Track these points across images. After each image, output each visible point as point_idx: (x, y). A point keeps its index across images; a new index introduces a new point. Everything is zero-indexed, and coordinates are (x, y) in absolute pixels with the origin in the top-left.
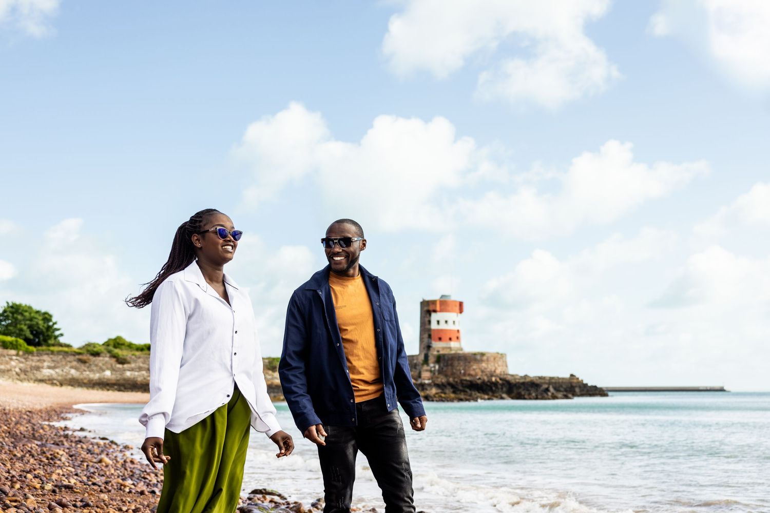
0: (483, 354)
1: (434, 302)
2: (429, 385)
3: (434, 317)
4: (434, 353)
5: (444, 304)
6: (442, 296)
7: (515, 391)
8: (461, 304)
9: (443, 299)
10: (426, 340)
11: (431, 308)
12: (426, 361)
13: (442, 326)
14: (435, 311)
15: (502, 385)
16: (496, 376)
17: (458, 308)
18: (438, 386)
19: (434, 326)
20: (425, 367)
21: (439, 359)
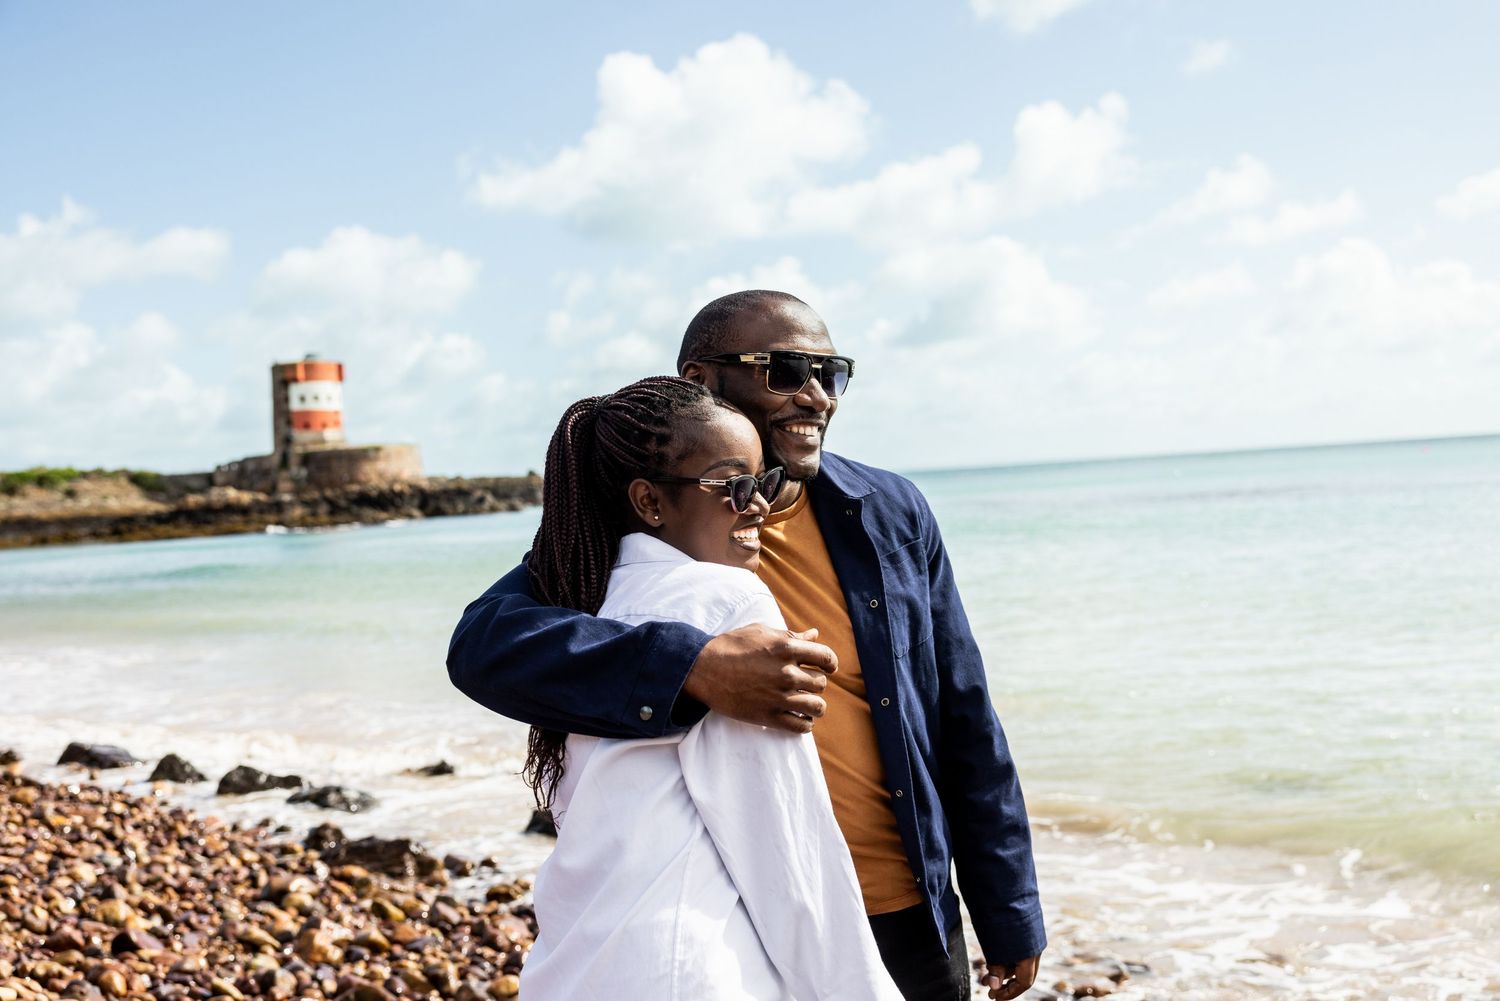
0: (377, 449)
1: (293, 367)
2: (291, 504)
3: (295, 391)
4: (298, 449)
5: (311, 369)
6: (308, 356)
7: (432, 504)
8: (340, 368)
9: (310, 361)
10: (284, 430)
11: (289, 375)
12: (284, 462)
13: (310, 405)
14: (295, 380)
15: (412, 496)
16: (402, 482)
17: (334, 373)
18: (305, 503)
19: (295, 405)
20: (284, 474)
21: (307, 459)
